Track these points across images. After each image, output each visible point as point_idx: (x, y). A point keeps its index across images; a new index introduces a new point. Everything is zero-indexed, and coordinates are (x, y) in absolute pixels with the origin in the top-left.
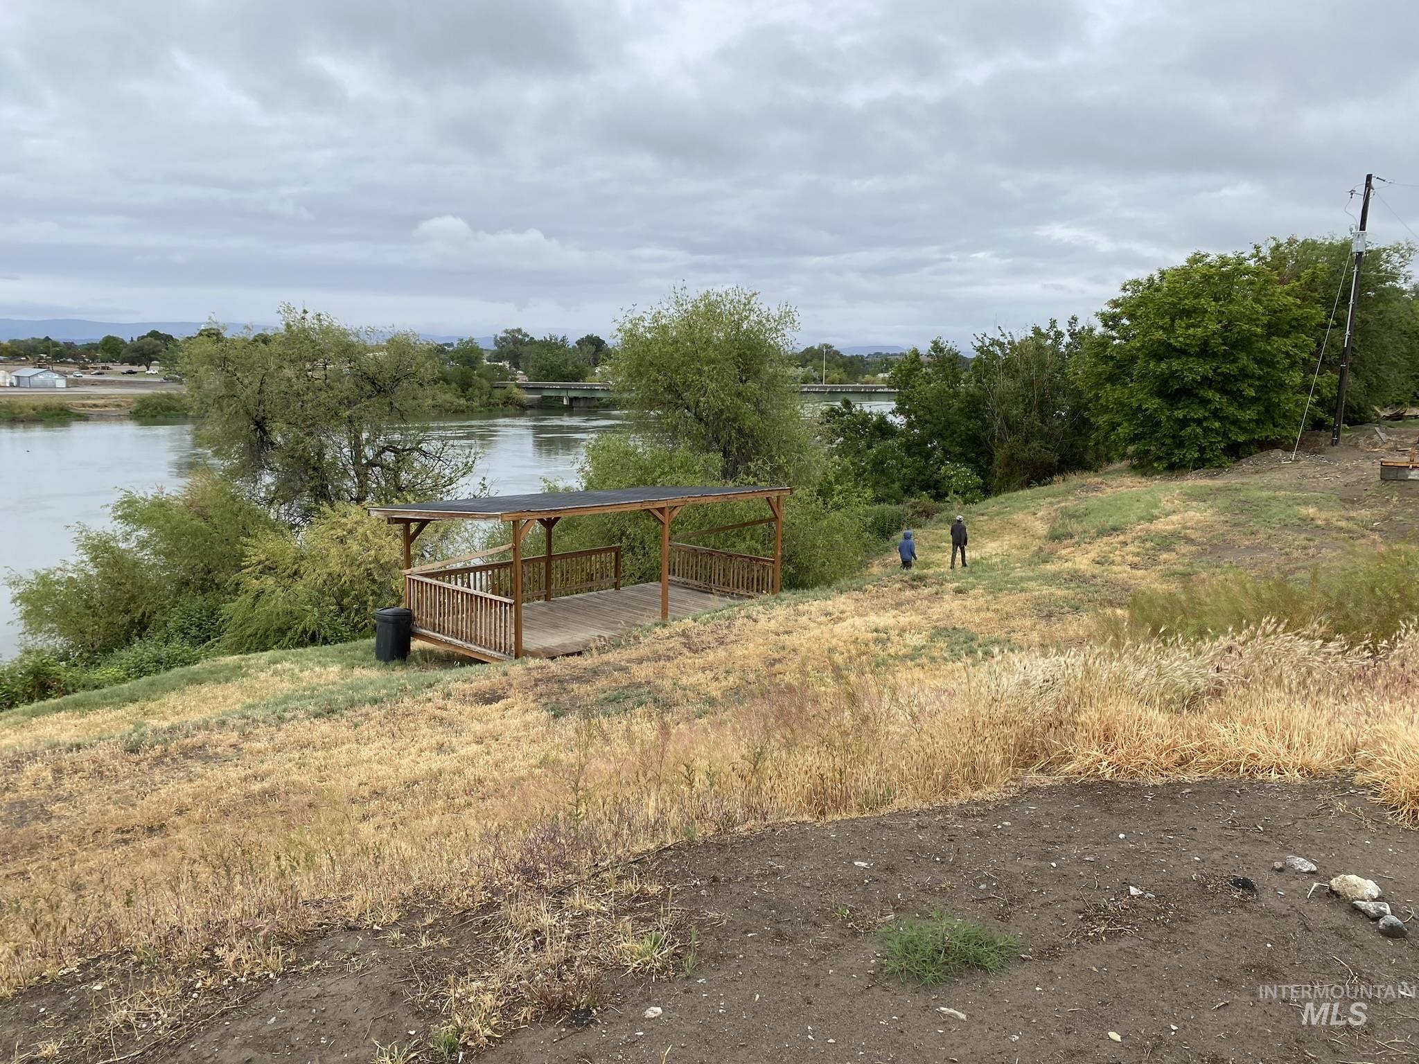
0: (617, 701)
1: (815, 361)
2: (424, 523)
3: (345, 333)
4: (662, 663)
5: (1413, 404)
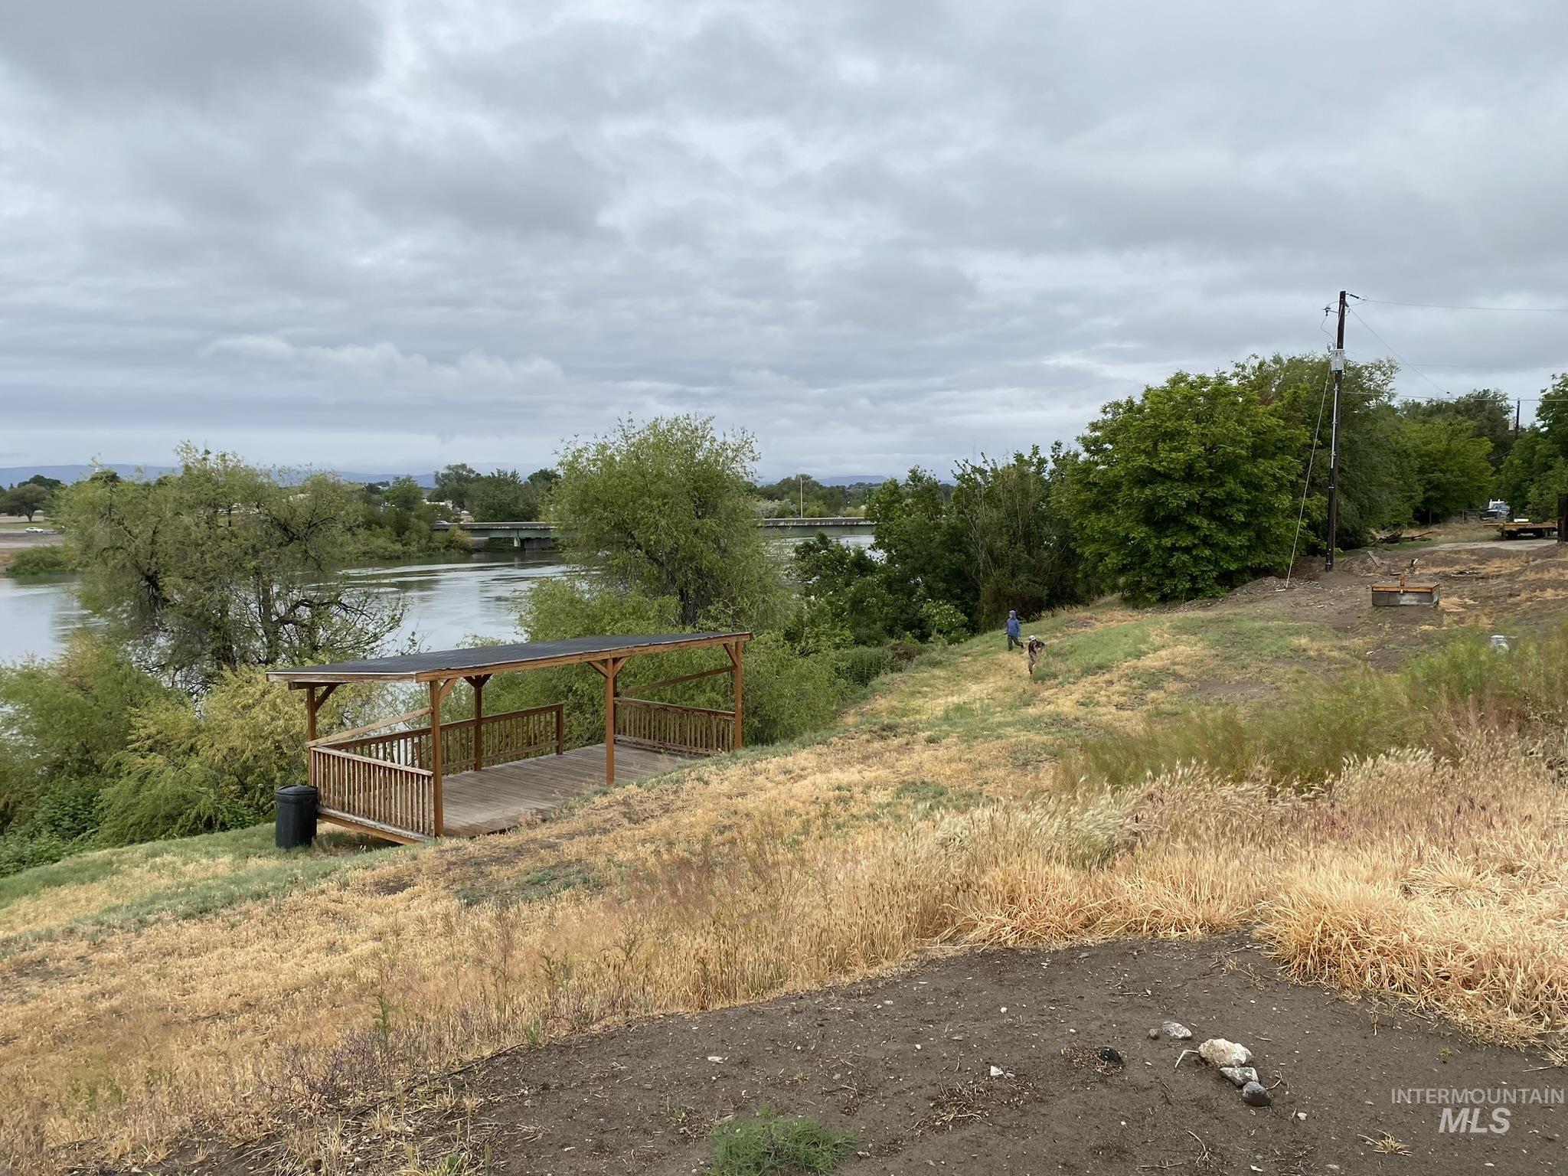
0: (541, 884)
1: (793, 493)
2: (332, 687)
3: (251, 474)
4: (597, 836)
5: (1411, 525)
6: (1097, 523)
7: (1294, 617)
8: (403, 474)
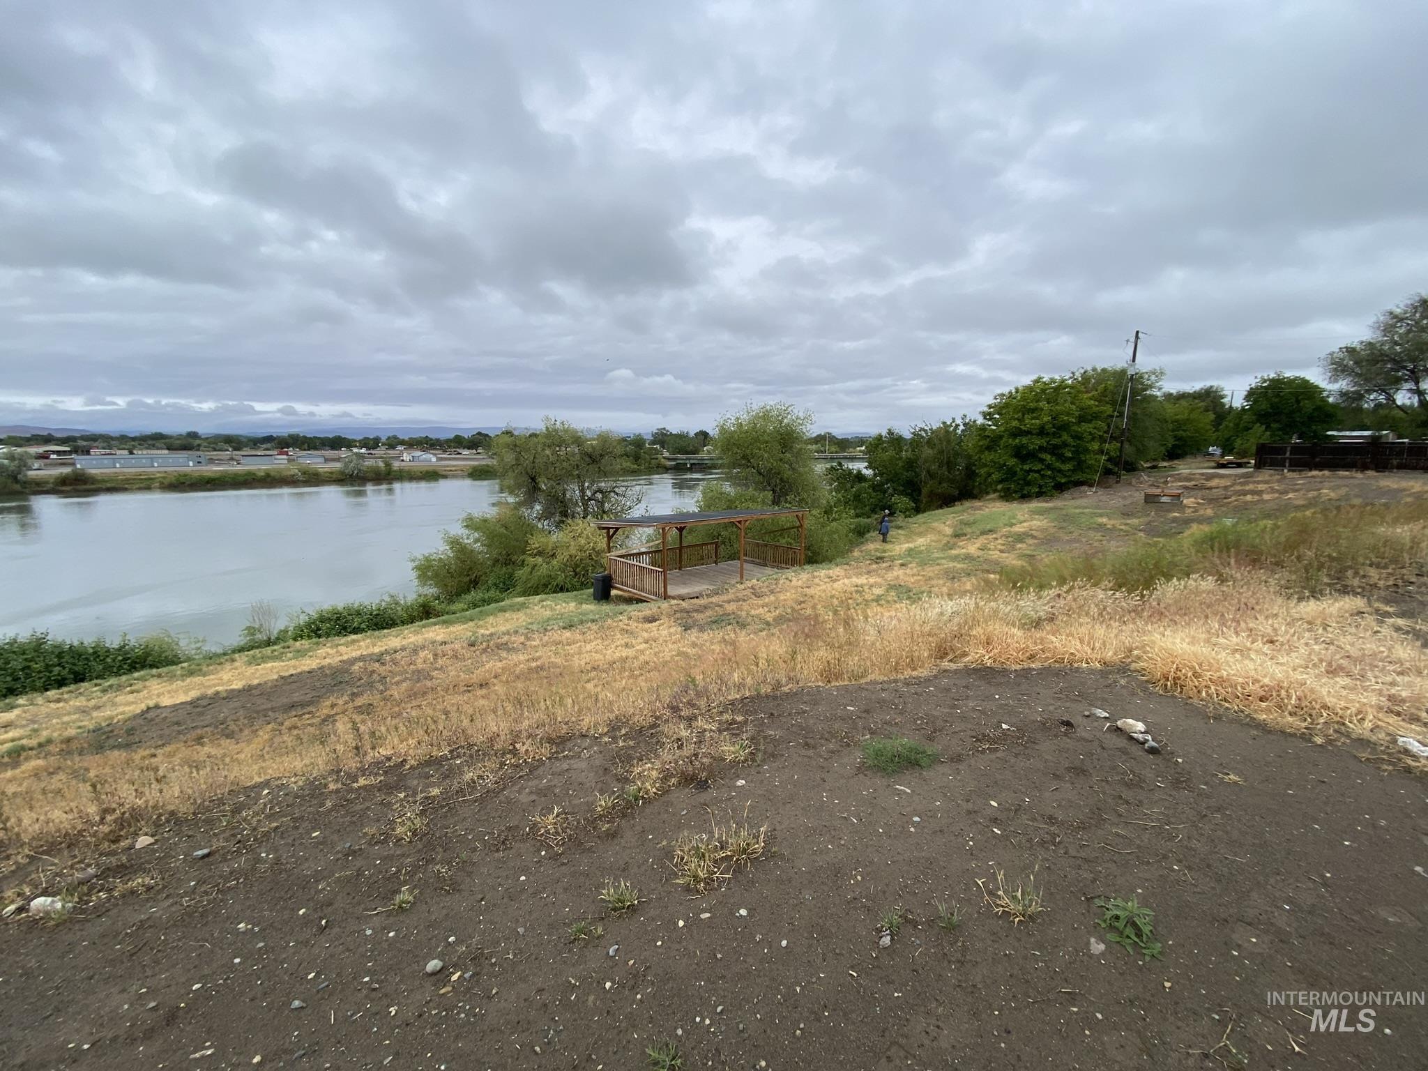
0: (717, 622)
1: (822, 441)
2: (617, 529)
4: (740, 603)
5: (1163, 460)
6: (988, 457)
7: (1098, 507)
8: (637, 433)
